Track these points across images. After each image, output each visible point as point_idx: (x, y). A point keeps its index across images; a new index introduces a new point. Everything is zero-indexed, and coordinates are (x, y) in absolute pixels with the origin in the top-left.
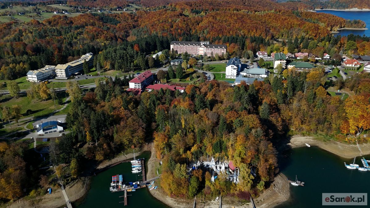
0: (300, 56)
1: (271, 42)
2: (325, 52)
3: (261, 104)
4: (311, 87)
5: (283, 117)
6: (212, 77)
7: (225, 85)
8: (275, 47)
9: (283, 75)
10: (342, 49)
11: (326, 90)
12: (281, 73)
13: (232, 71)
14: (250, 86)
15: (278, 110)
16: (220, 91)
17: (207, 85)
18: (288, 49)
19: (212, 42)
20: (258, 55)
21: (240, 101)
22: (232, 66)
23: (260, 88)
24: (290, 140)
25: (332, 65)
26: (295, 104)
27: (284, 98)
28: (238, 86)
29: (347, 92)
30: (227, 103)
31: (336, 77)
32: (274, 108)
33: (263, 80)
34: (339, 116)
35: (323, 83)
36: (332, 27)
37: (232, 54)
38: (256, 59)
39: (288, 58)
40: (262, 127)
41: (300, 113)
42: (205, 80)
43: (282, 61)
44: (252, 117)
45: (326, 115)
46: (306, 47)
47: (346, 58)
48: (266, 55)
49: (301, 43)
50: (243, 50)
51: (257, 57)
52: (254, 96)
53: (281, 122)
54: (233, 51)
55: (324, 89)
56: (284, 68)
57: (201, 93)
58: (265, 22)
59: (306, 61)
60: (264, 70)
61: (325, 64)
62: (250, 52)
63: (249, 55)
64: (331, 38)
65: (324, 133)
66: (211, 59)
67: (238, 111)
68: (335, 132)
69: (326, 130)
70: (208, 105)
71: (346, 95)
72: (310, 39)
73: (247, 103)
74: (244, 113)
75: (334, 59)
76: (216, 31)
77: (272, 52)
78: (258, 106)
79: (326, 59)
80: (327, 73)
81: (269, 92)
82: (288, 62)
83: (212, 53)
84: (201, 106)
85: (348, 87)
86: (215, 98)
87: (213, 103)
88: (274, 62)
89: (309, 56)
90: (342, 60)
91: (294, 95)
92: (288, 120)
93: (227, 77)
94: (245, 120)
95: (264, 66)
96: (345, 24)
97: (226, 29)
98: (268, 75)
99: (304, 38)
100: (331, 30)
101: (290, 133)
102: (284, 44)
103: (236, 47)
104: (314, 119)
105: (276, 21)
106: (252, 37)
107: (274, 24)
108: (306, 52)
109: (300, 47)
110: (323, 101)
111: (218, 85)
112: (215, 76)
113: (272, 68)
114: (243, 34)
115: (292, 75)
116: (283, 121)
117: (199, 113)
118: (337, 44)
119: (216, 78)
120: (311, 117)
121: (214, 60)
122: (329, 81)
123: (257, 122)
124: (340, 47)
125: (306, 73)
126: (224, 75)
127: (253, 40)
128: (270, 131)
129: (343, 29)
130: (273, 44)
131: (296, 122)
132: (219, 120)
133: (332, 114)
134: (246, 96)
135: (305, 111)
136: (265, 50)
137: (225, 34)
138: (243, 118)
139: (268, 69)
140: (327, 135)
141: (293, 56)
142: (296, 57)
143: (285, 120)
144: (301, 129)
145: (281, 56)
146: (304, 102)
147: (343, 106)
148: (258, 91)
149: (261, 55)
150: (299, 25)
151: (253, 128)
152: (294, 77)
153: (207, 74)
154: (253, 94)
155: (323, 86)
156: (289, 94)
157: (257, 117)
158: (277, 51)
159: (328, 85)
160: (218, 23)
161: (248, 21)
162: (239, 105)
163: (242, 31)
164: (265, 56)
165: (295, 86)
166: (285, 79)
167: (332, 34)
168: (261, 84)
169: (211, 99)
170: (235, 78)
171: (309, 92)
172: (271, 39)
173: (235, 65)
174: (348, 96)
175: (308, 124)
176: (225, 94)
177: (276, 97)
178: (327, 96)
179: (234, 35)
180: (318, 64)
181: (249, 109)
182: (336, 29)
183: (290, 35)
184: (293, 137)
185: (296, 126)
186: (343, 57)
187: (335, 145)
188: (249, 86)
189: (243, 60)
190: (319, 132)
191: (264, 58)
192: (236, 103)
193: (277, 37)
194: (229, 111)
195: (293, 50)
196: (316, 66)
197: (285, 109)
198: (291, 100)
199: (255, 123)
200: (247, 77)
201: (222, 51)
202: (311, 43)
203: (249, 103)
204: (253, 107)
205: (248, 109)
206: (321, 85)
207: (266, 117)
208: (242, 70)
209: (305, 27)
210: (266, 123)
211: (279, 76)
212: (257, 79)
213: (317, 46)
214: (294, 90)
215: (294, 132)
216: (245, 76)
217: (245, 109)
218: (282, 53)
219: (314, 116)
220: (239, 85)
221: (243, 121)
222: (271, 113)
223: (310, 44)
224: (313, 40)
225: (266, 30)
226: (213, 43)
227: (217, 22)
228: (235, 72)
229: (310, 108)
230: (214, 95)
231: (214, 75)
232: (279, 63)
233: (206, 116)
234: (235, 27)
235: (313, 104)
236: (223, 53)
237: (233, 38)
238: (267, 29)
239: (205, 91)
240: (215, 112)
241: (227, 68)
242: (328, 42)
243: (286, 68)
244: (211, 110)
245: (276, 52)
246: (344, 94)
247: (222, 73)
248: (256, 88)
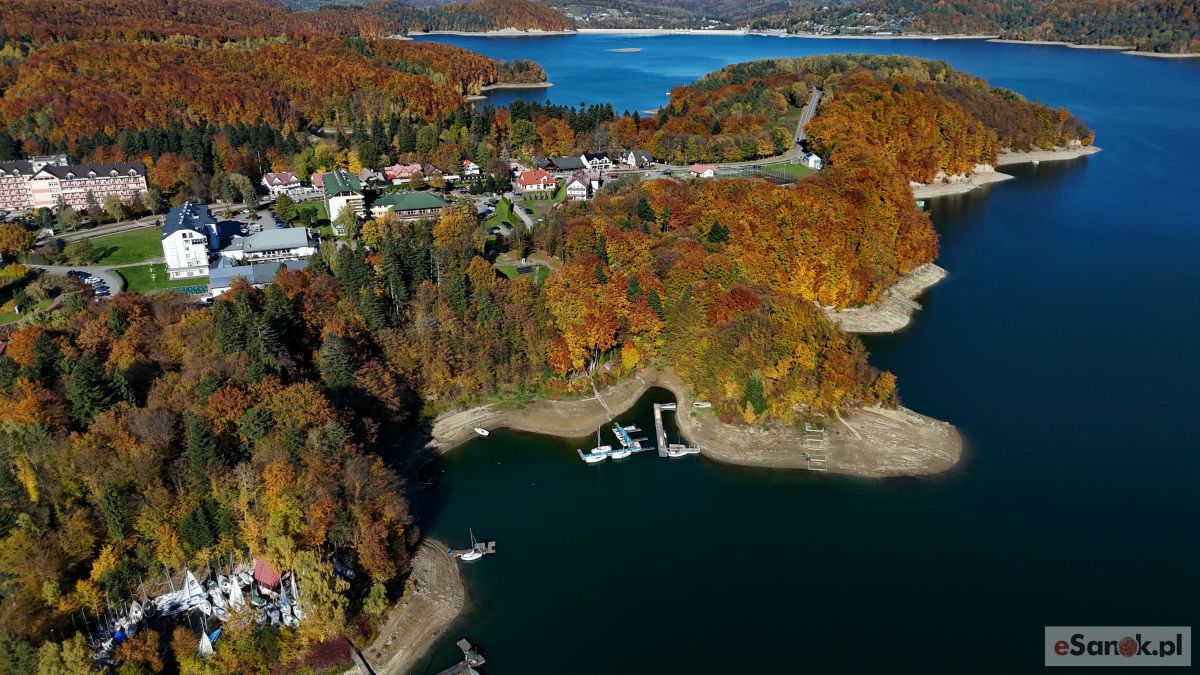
0: (401, 173)
1: (300, 138)
2: (464, 157)
3: (317, 342)
4: (452, 264)
5: (396, 368)
6: (115, 286)
7: (173, 303)
8: (317, 155)
9: (364, 238)
10: (503, 144)
11: (492, 263)
12: (358, 235)
13: (188, 252)
14: (268, 291)
15: (376, 351)
16: (159, 329)
17: (101, 318)
18: (361, 158)
19: (82, 155)
20: (270, 187)
21: (243, 348)
22: (184, 235)
23: (303, 293)
24: (431, 431)
25: (492, 191)
26: (421, 321)
27: (384, 310)
28: (225, 298)
29: (543, 262)
30: (196, 365)
31: (508, 226)
32: (362, 345)
33: (305, 264)
34: (541, 331)
35: (481, 247)
36: (465, 83)
37: (174, 191)
38: (265, 200)
39: (365, 184)
40: (340, 415)
41: (441, 344)
42: (85, 298)
43: (350, 197)
44: (298, 391)
45: (507, 334)
46: (410, 146)
47: (521, 171)
48: (294, 183)
49: (393, 136)
50: (212, 173)
51: (265, 191)
52: (290, 322)
53: (391, 384)
54: (175, 181)
55: (486, 263)
56: (363, 217)
57: (80, 352)
58: (265, 76)
59: (420, 189)
60: (298, 234)
61: (474, 192)
62: (238, 178)
63: (236, 189)
64: (470, 116)
65: (513, 387)
66: (94, 218)
67: (245, 383)
68: (539, 374)
69: (517, 377)
70: (123, 389)
71: (543, 268)
72: (417, 121)
73: (270, 351)
74: (267, 384)
75: (493, 175)
76: (88, 114)
77: (311, 171)
78: (311, 351)
79: (470, 176)
80: (483, 215)
81: (333, 299)
82: (371, 197)
83: (90, 197)
84: (93, 400)
85: (542, 248)
86: (147, 357)
87: (142, 380)
88: (328, 204)
89: (427, 173)
90: (511, 174)
91: (411, 294)
92: (413, 374)
93: (173, 276)
94: (276, 409)
95: (297, 218)
96: (495, 72)
97: (126, 106)
98: (317, 247)
99: (399, 121)
100: (465, 93)
101: (426, 411)
102: (344, 143)
103: (183, 167)
104: (480, 353)
105: (301, 72)
106: (233, 129)
107: (296, 81)
108: (413, 162)
109: (393, 147)
110: (492, 296)
111: (148, 309)
112: (125, 280)
113: (327, 222)
114: (196, 119)
115: (390, 235)
116: (399, 379)
117: (94, 428)
118: (489, 133)
119: (132, 285)
120: (473, 349)
121: (105, 222)
122: (494, 238)
123: (318, 403)
124: (499, 140)
125: (430, 225)
126: (162, 268)
127: (239, 138)
128: (368, 421)
129: (493, 87)
130: (310, 145)
131: (437, 374)
132: (183, 431)
133: (522, 329)
134: (260, 328)
135: (453, 337)
136: (289, 167)
137: (127, 124)
138: (268, 405)
139: (314, 226)
140: (522, 388)
141: (380, 177)
142: (388, 181)
143: (403, 375)
144: (454, 391)
145: (344, 183)
146: (443, 311)
147: (543, 302)
148: (298, 304)
149: (278, 185)
150: (376, 81)
151: (310, 426)
152: (399, 240)
153: (87, 275)
154: (284, 318)
155: (481, 255)
156: (397, 293)
157: (315, 389)
158: (327, 166)
159: (496, 247)
160: (85, 84)
161: (206, 74)
162: (243, 364)
163: (189, 111)
164: (292, 186)
165: (408, 267)
166: (375, 251)
167: (469, 104)
168: (302, 278)
169: (131, 366)
170: (206, 272)
171: (449, 278)
172: (300, 130)
173: (194, 229)
174: (548, 270)
175: (470, 371)
176: (184, 337)
177: (361, 313)
178: (500, 279)
179: (164, 125)
180: (455, 194)
181: (283, 368)
182: (477, 88)
183: (354, 114)
184: (437, 419)
185: (438, 387)
186: (513, 165)
187: (548, 411)
188: (263, 295)
189: (220, 208)
190: (503, 386)
191: (290, 192)
192: (230, 358)
193: (316, 120)
194: (214, 391)
195: (377, 160)
196: (451, 201)
197: (395, 344)
198: (408, 312)
199: (313, 409)
200: (249, 263)
201: (133, 186)
202: (420, 133)
203: (278, 347)
204: (293, 359)
205: (278, 368)
206: (476, 252)
207: (343, 381)
208: (225, 242)
209: (392, 87)
210: (348, 402)
211: (354, 246)
212: (283, 266)
213: (439, 140)
214: (407, 278)
215: (438, 405)
216: (240, 263)
217: (269, 370)
218: (343, 171)
219: (479, 343)
220: (228, 294)
221: (270, 415)
222: (355, 365)
223: (419, 137)
224: (425, 124)
225: (273, 100)
226: (81, 159)
227: (82, 80)
228: (201, 253)
229: (465, 325)
230: (141, 348)
231: (120, 274)
232: (344, 204)
233: (125, 430)
234: (162, 98)
235: (469, 311)
236: (136, 191)
237: (164, 135)
238: (278, 98)
239: (96, 341)
240: (159, 409)
241: (166, 243)
242: (465, 128)
243: (369, 216)
244: (142, 402)
245: (324, 169)
246: (538, 268)
247: (151, 263)
248: (291, 296)
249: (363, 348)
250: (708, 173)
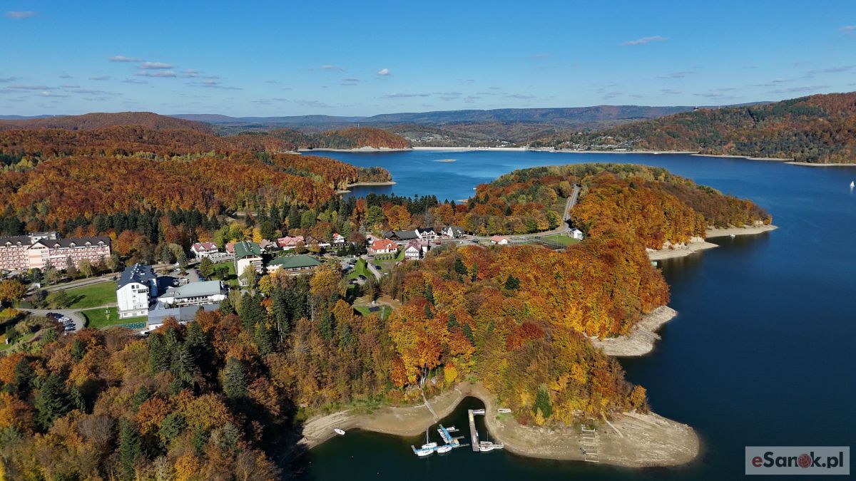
0: (289, 242)
1: (220, 219)
2: (334, 231)
3: (222, 364)
4: (323, 305)
5: (278, 383)
6: (79, 324)
7: (120, 336)
8: (231, 230)
9: (261, 288)
10: (361, 222)
11: (351, 305)
12: (257, 285)
13: (134, 299)
14: (189, 327)
15: (264, 370)
16: (108, 355)
17: (67, 347)
18: (262, 232)
19: (67, 232)
20: (196, 252)
21: (168, 369)
22: (133, 287)
23: (214, 328)
24: (302, 431)
25: (352, 254)
26: (298, 347)
27: (271, 340)
28: (158, 331)
29: (386, 303)
30: (132, 381)
31: (363, 278)
32: (255, 366)
33: (218, 307)
34: (385, 354)
35: (343, 293)
36: (336, 182)
37: (129, 256)
38: (193, 261)
39: (264, 250)
40: (235, 419)
41: (312, 364)
42: (57, 333)
43: (253, 259)
44: (205, 400)
45: (360, 356)
46: (296, 224)
47: (373, 240)
48: (214, 249)
49: (285, 217)
50: (157, 243)
51: (193, 256)
52: (204, 349)
53: (274, 395)
54: (130, 249)
55: (347, 305)
56: (261, 273)
57: (49, 372)
58: (199, 178)
59: (302, 253)
60: (215, 285)
61: (340, 254)
62: (174, 247)
63: (172, 254)
64: (339, 204)
65: (364, 397)
66: (70, 275)
67: (167, 395)
68: (383, 387)
69: (367, 389)
70: (77, 401)
71: (388, 308)
72: (302, 207)
73: (187, 370)
74: (184, 395)
75: (354, 243)
76: (74, 204)
77: (226, 241)
78: (217, 371)
79: (338, 244)
80: (346, 271)
81: (235, 332)
82: (267, 259)
83: (69, 261)
84: (55, 408)
85: (387, 294)
86: (97, 376)
87: (91, 394)
88: (237, 263)
89: (307, 242)
90: (366, 242)
91: (292, 327)
92: (291, 388)
93: (122, 316)
94: (189, 415)
95: (214, 274)
96: (357, 175)
97: (101, 199)
98: (227, 294)
99: (289, 207)
100: (336, 188)
101: (299, 416)
102: (250, 222)
103: (137, 239)
104: (341, 371)
105: (224, 175)
106: (174, 213)
107: (220, 181)
108: (298, 235)
109: (285, 225)
110: (350, 328)
111: (101, 340)
112: (87, 319)
113: (235, 277)
114: (149, 207)
115: (279, 285)
116: (280, 391)
117: (53, 430)
118: (351, 215)
119: (92, 322)
120: (335, 368)
121: (77, 278)
122: (353, 286)
123: (220, 410)
124: (358, 219)
125: (308, 278)
126: (115, 310)
127: (178, 219)
128: (256, 424)
129: (355, 184)
130: (226, 224)
131: (308, 387)
132: (118, 432)
133: (372, 353)
134: (182, 353)
135: (321, 359)
136: (211, 238)
137: (101, 210)
138: (182, 411)
139: (225, 279)
140: (371, 398)
141: (275, 245)
142: (280, 248)
143: (283, 388)
144: (321, 400)
145: (249, 249)
146: (315, 339)
147: (388, 332)
148: (210, 336)
149: (202, 251)
150: (275, 181)
151: (213, 427)
152: (285, 289)
153: (60, 316)
154: (200, 346)
155: (343, 298)
156: (282, 327)
157: (218, 399)
158: (238, 238)
159: (355, 293)
160: (74, 184)
161: (158, 177)
162: (167, 381)
163: (145, 201)
164: (212, 251)
165: (291, 308)
166: (268, 297)
167: (338, 196)
168: (215, 317)
169: (85, 383)
170: (146, 313)
171: (320, 315)
172: (220, 214)
173: (140, 282)
174: (391, 309)
175: (332, 385)
176: (125, 360)
177: (255, 342)
178: (356, 316)
179: (126, 211)
180: (326, 256)
181: (196, 383)
182: (344, 185)
183: (259, 202)
184: (307, 422)
185: (309, 397)
186: (368, 237)
187: (389, 415)
188: (186, 329)
189: (160, 268)
190: (356, 396)
191: (210, 256)
192: (158, 376)
193: (232, 207)
194: (143, 401)
195: (272, 234)
196: (324, 261)
197: (278, 364)
198: (289, 341)
199: (216, 415)
200: (177, 306)
201: (100, 253)
202: (304, 215)
203: (193, 367)
204: (204, 376)
205: (192, 383)
206: (340, 297)
207: (239, 393)
208: (161, 291)
209: (286, 185)
210: (242, 409)
211: (253, 293)
212: (202, 308)
213: (317, 220)
214: (290, 316)
215: (308, 411)
216: (171, 306)
217: (186, 385)
218: (249, 241)
219: (340, 364)
220: (161, 328)
221: (184, 419)
222: (248, 380)
223: (303, 218)
224: (308, 209)
225: (203, 194)
226: (66, 234)
227: (73, 182)
228: (144, 299)
229: (330, 350)
230: (94, 369)
231: (85, 315)
232: (248, 264)
233: (75, 431)
234: (126, 193)
235: (333, 340)
236: (103, 256)
237: (126, 218)
238: (207, 192)
239: (61, 364)
240: (102, 415)
241: (119, 292)
242: (335, 212)
243: (265, 272)
244: (89, 410)
245: (235, 240)
246: (384, 308)
247: (107, 307)
248: (205, 329)
249: (255, 368)
250: (503, 241)
